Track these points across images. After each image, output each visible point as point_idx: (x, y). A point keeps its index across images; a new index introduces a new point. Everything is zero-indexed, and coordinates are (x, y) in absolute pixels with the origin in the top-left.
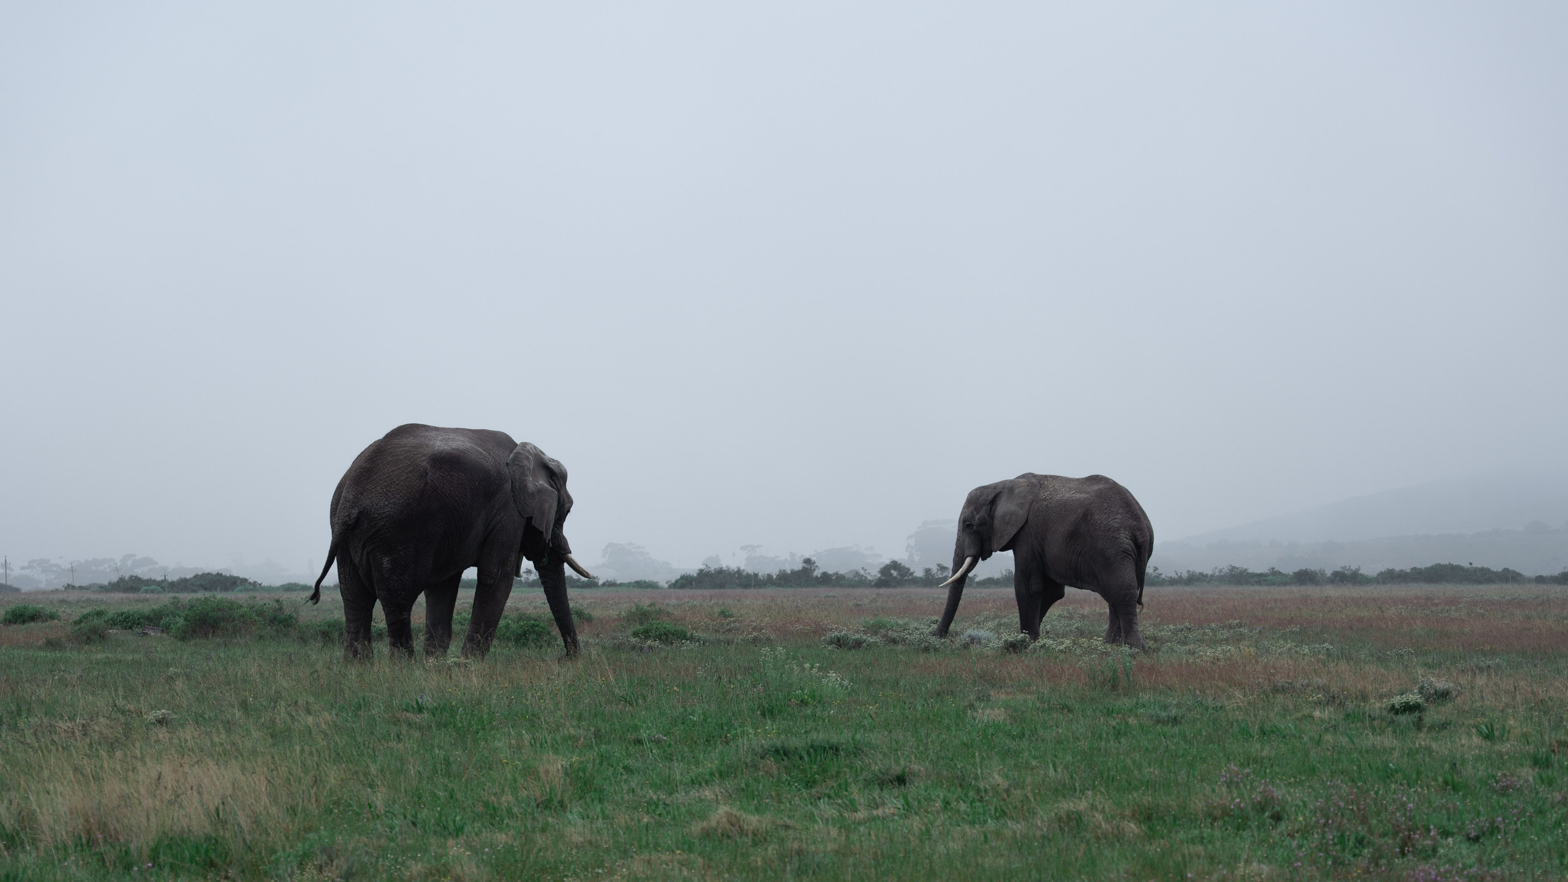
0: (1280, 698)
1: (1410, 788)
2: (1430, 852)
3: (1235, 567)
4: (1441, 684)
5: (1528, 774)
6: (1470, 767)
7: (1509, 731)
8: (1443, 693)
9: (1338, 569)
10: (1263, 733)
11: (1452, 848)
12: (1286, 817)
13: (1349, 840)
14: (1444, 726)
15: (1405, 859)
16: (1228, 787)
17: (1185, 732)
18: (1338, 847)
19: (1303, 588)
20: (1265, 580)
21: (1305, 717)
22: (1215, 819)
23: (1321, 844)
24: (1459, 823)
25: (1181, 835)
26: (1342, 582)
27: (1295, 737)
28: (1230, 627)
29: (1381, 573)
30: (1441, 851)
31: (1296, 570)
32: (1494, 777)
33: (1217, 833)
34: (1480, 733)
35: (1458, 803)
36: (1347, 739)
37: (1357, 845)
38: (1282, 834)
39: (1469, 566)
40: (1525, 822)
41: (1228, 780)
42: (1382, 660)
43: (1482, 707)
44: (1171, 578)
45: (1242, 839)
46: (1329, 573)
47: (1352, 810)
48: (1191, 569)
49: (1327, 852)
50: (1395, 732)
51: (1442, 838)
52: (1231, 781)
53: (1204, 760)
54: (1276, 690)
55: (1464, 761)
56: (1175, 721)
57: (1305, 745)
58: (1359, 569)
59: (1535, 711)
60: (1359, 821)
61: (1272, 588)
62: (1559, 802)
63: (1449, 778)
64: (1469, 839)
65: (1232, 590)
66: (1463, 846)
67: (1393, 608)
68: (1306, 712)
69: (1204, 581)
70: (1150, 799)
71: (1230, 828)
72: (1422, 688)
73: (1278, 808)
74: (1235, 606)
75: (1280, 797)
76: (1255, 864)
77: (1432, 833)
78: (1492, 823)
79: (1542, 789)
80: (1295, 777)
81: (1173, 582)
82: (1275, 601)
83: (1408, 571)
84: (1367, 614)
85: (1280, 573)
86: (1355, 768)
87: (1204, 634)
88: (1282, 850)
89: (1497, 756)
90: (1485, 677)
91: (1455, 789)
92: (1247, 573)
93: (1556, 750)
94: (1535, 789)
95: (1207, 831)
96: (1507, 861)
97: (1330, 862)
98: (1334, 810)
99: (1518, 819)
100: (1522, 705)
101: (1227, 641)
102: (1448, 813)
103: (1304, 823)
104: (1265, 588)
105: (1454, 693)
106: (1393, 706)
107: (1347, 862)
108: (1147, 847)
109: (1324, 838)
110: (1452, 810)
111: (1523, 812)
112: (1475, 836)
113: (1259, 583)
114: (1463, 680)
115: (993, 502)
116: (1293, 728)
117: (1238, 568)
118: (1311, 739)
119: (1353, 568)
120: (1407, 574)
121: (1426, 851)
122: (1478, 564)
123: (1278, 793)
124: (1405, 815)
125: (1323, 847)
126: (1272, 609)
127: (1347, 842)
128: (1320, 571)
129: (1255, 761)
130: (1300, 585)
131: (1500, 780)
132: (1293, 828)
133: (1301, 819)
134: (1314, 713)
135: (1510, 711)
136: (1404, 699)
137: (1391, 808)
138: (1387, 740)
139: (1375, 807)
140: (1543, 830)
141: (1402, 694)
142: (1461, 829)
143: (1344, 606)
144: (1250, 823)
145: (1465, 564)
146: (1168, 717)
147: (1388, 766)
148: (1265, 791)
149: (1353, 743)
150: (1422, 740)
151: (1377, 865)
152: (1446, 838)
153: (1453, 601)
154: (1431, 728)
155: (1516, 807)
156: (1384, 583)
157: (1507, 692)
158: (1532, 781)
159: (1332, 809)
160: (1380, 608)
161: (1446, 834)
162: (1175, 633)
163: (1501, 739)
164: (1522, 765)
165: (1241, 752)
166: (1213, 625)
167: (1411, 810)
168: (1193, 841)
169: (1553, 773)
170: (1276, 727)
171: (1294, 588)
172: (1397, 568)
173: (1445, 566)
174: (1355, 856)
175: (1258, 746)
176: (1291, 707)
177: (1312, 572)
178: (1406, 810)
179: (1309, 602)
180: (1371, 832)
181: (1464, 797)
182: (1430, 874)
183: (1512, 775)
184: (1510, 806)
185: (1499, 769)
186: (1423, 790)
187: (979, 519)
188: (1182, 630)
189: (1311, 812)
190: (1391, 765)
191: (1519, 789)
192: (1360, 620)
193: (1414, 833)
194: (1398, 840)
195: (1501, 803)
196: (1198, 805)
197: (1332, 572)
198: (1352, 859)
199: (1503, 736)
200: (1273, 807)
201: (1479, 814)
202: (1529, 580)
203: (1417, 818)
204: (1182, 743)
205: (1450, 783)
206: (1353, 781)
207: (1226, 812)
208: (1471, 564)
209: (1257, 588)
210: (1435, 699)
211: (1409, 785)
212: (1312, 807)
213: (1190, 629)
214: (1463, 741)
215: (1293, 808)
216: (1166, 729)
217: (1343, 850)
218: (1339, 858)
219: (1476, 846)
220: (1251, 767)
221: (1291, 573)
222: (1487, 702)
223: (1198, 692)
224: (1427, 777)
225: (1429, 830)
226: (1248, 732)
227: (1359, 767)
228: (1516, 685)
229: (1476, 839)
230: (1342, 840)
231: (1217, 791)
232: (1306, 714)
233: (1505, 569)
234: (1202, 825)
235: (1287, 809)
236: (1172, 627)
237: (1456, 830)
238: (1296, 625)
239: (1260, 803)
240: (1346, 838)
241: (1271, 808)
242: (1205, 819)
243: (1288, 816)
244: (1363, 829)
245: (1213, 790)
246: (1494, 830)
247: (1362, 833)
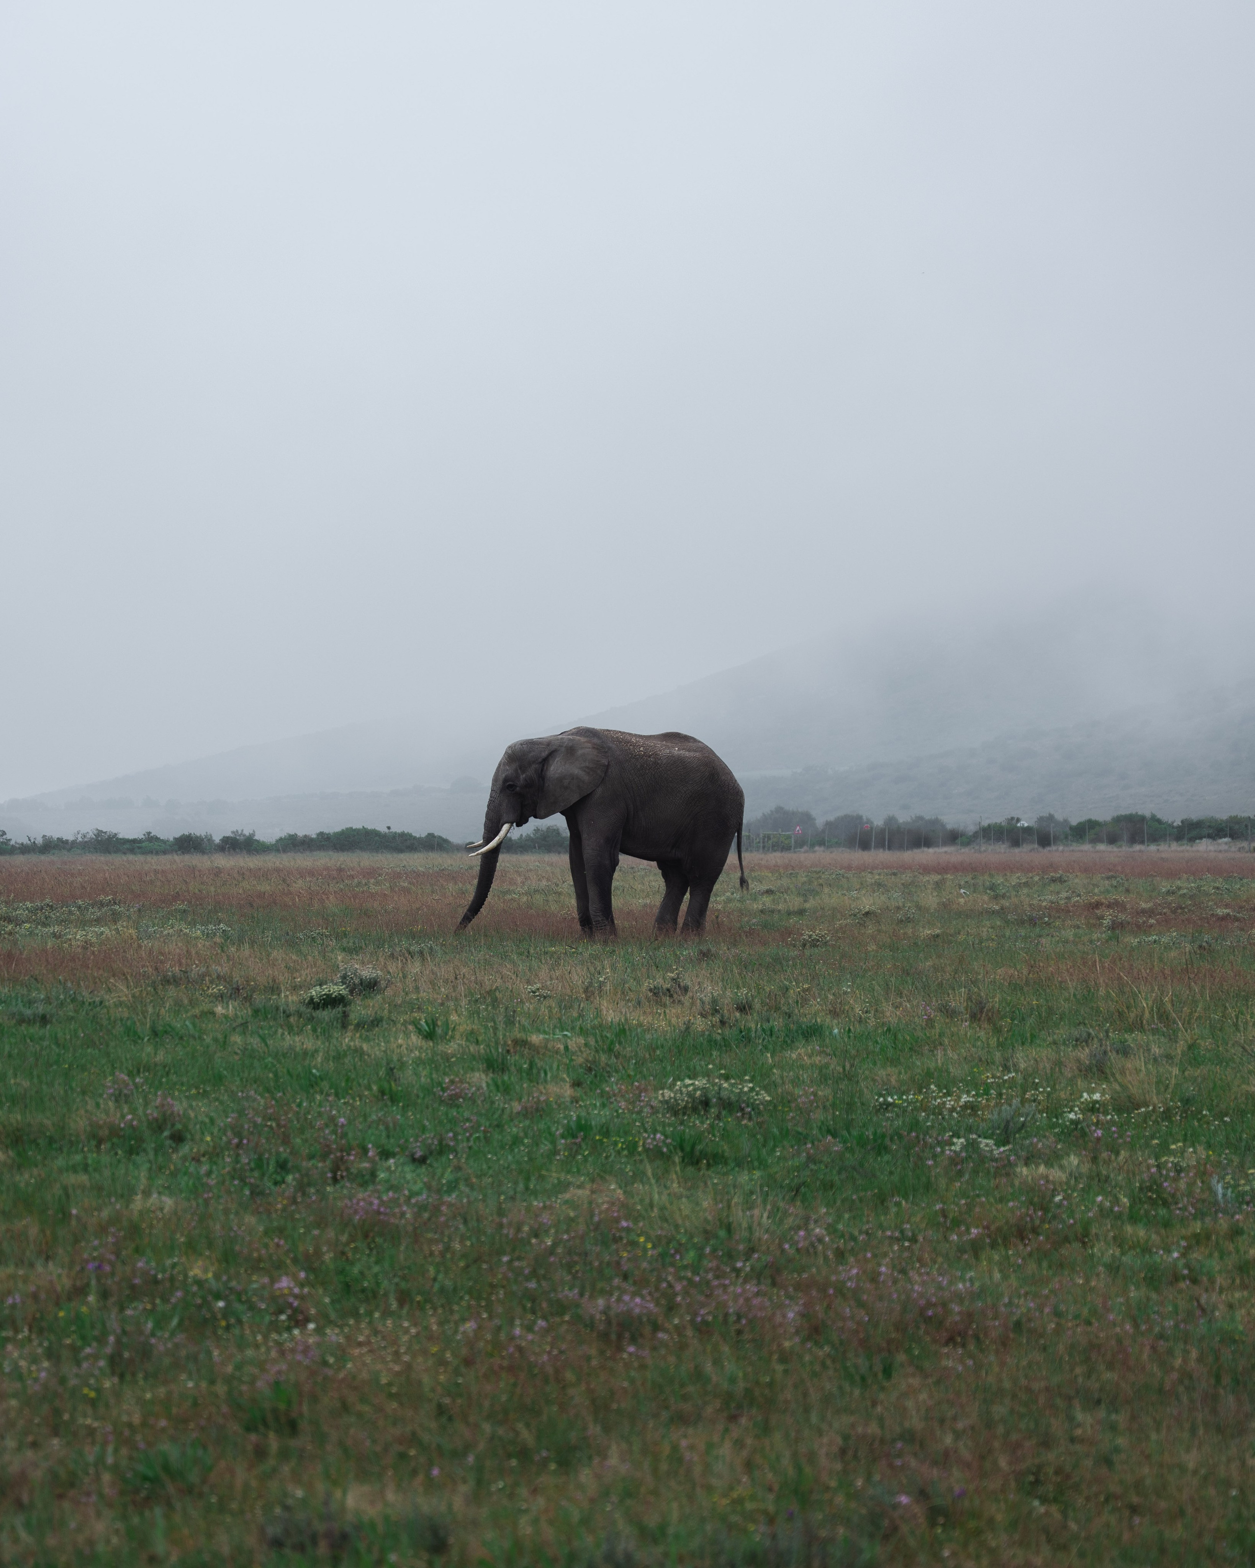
0: (172, 991)
1: (339, 1100)
2: (367, 1177)
3: (102, 831)
4: (367, 972)
5: (480, 1079)
6: (409, 1072)
7: (454, 1029)
8: (370, 983)
9: (229, 834)
10: (155, 1033)
11: (394, 1172)
12: (189, 1136)
13: (268, 1164)
14: (376, 1022)
15: (338, 1186)
16: (117, 1101)
17: (56, 1034)
18: (256, 1174)
19: (187, 857)
20: (139, 848)
21: (204, 1014)
22: (100, 1142)
23: (234, 1169)
24: (402, 1141)
25: (60, 1162)
26: (234, 849)
27: (194, 1038)
28: (102, 905)
29: (281, 839)
30: (382, 1175)
31: (177, 835)
32: (440, 1084)
33: (105, 1159)
34: (419, 1031)
35: (399, 1117)
36: (258, 1039)
37: (279, 1170)
38: (184, 1159)
39: (387, 831)
40: (478, 1138)
41: (117, 1092)
42: (292, 944)
43: (418, 999)
44: (22, 844)
45: (137, 1166)
46: (217, 839)
47: (271, 1127)
48: (48, 834)
49: (242, 1180)
50: (314, 1030)
51: (381, 1159)
52: (120, 1094)
53: (83, 1068)
54: (166, 981)
55: (403, 1065)
56: (44, 1020)
57: (208, 1047)
58: (253, 835)
59: (481, 1004)
60: (279, 1141)
61: (149, 858)
62: (518, 1113)
63: (386, 1085)
64: (414, 1160)
65: (100, 859)
66: (407, 1169)
67: (300, 881)
68: (205, 1007)
69: (64, 848)
70: (19, 1117)
71: (120, 1152)
72: (344, 977)
73: (179, 1126)
74: (106, 879)
75: (181, 1113)
76: (155, 1196)
77: (370, 1154)
78: (441, 1141)
79: (498, 1097)
80: (197, 1088)
81: (24, 849)
82: (156, 872)
83: (314, 836)
84: (268, 888)
85: (157, 839)
86: (271, 1075)
87: (71, 913)
88: (186, 1178)
89: (442, 1058)
90: (418, 964)
91: (394, 1100)
92: (117, 839)
93: (512, 1050)
94: (490, 1097)
95: (92, 1157)
96: (462, 1187)
97: (247, 1192)
98: (249, 1127)
99: (471, 1135)
100: (465, 996)
101: (98, 921)
102: (387, 1128)
103: (211, 1144)
104: (140, 858)
105: (383, 984)
106: (312, 999)
107: (268, 1192)
108: (18, 1178)
109: (237, 1162)
110: (391, 1125)
111: (476, 1128)
112: (421, 1156)
113: (132, 851)
114: (393, 967)
115: (545, 761)
116: (190, 1026)
117: (105, 833)
118: (216, 1040)
119: (247, 832)
120: (312, 840)
121: (363, 1176)
122: (397, 828)
123: (179, 1107)
124: (334, 1132)
125: (238, 1174)
126: (152, 882)
127: (265, 1166)
128: (206, 836)
129: (147, 1069)
130: (183, 853)
131: (448, 1088)
132: (198, 1150)
133: (208, 1139)
134: (215, 1009)
135: (451, 1004)
136: (326, 990)
137: (319, 1123)
138: (306, 1041)
139: (298, 1122)
140: (502, 1147)
141: (321, 985)
142: (403, 1148)
143: (240, 879)
144: (144, 1145)
145: (382, 829)
146: (35, 1015)
147: (311, 1073)
148: (163, 1105)
149: (266, 1045)
150: (348, 1040)
151: (304, 1194)
152: (387, 1158)
153: (371, 873)
154: (359, 1026)
155: (468, 1120)
156: (284, 851)
157: (446, 981)
158: (485, 1088)
159: (246, 1126)
160: (284, 880)
161: (386, 1154)
162: (34, 911)
163: (443, 1037)
164: (473, 1070)
165: (128, 1057)
166: (80, 902)
167: (343, 1126)
168: (74, 1169)
169: (510, 1078)
170: (170, 1027)
171: (177, 858)
172: (301, 834)
173: (357, 831)
174: (276, 1183)
175: (149, 1049)
176: (186, 1002)
177: (197, 837)
178: (336, 1125)
179: (197, 873)
180: (294, 1153)
181: (405, 1109)
182: (371, 1203)
183: (461, 1082)
184: (461, 1119)
185: (444, 1074)
186: (355, 1101)
187: (525, 780)
188: (42, 909)
189: (219, 1130)
190: (314, 1071)
191: (470, 1098)
192: (261, 895)
193: (349, 1154)
194: (328, 1162)
195: (450, 1115)
196: (79, 1123)
197: (221, 838)
198: (273, 1187)
199: (446, 1034)
200: (173, 1125)
201: (424, 1129)
202: (458, 848)
203: (350, 1135)
204: (53, 1047)
205: (387, 1091)
206: (268, 1090)
207: (115, 1132)
208: (389, 828)
209: (131, 857)
210: (360, 990)
211: (337, 1095)
212: (222, 1124)
213: (52, 906)
214: (400, 1041)
215: (198, 1126)
216: (32, 1030)
217: (263, 1175)
218: (258, 1186)
219: (423, 1169)
220: (142, 1075)
221: (171, 839)
222: (423, 994)
223: (69, 984)
224: (360, 1085)
225: (365, 1150)
226: (135, 1033)
227: (276, 1075)
228: (458, 972)
229: (423, 1160)
230: (260, 1164)
231: (102, 1106)
232: (205, 1010)
233: (429, 834)
234: (86, 1149)
235: (191, 1127)
236: (29, 904)
237: (397, 1150)
238: (183, 902)
239: (156, 1120)
240: (265, 1162)
241: (169, 1126)
242: (89, 1141)
243: (192, 1135)
244: (285, 1150)
245: (98, 1105)
246: (442, 1149)
247: (284, 1156)
